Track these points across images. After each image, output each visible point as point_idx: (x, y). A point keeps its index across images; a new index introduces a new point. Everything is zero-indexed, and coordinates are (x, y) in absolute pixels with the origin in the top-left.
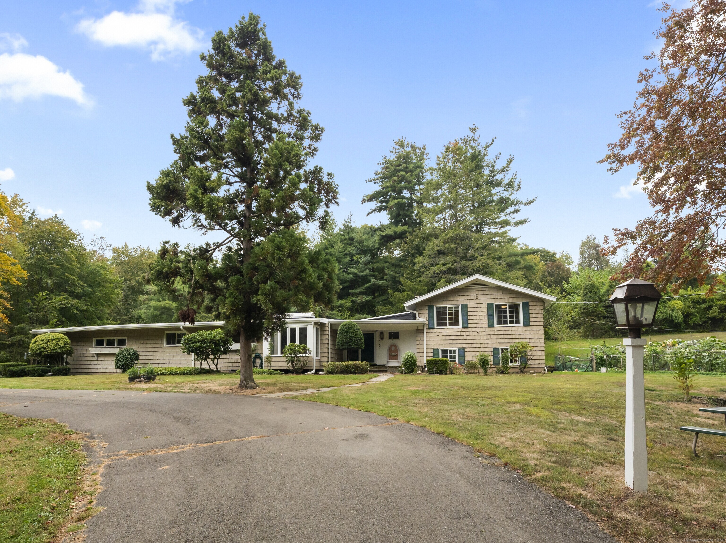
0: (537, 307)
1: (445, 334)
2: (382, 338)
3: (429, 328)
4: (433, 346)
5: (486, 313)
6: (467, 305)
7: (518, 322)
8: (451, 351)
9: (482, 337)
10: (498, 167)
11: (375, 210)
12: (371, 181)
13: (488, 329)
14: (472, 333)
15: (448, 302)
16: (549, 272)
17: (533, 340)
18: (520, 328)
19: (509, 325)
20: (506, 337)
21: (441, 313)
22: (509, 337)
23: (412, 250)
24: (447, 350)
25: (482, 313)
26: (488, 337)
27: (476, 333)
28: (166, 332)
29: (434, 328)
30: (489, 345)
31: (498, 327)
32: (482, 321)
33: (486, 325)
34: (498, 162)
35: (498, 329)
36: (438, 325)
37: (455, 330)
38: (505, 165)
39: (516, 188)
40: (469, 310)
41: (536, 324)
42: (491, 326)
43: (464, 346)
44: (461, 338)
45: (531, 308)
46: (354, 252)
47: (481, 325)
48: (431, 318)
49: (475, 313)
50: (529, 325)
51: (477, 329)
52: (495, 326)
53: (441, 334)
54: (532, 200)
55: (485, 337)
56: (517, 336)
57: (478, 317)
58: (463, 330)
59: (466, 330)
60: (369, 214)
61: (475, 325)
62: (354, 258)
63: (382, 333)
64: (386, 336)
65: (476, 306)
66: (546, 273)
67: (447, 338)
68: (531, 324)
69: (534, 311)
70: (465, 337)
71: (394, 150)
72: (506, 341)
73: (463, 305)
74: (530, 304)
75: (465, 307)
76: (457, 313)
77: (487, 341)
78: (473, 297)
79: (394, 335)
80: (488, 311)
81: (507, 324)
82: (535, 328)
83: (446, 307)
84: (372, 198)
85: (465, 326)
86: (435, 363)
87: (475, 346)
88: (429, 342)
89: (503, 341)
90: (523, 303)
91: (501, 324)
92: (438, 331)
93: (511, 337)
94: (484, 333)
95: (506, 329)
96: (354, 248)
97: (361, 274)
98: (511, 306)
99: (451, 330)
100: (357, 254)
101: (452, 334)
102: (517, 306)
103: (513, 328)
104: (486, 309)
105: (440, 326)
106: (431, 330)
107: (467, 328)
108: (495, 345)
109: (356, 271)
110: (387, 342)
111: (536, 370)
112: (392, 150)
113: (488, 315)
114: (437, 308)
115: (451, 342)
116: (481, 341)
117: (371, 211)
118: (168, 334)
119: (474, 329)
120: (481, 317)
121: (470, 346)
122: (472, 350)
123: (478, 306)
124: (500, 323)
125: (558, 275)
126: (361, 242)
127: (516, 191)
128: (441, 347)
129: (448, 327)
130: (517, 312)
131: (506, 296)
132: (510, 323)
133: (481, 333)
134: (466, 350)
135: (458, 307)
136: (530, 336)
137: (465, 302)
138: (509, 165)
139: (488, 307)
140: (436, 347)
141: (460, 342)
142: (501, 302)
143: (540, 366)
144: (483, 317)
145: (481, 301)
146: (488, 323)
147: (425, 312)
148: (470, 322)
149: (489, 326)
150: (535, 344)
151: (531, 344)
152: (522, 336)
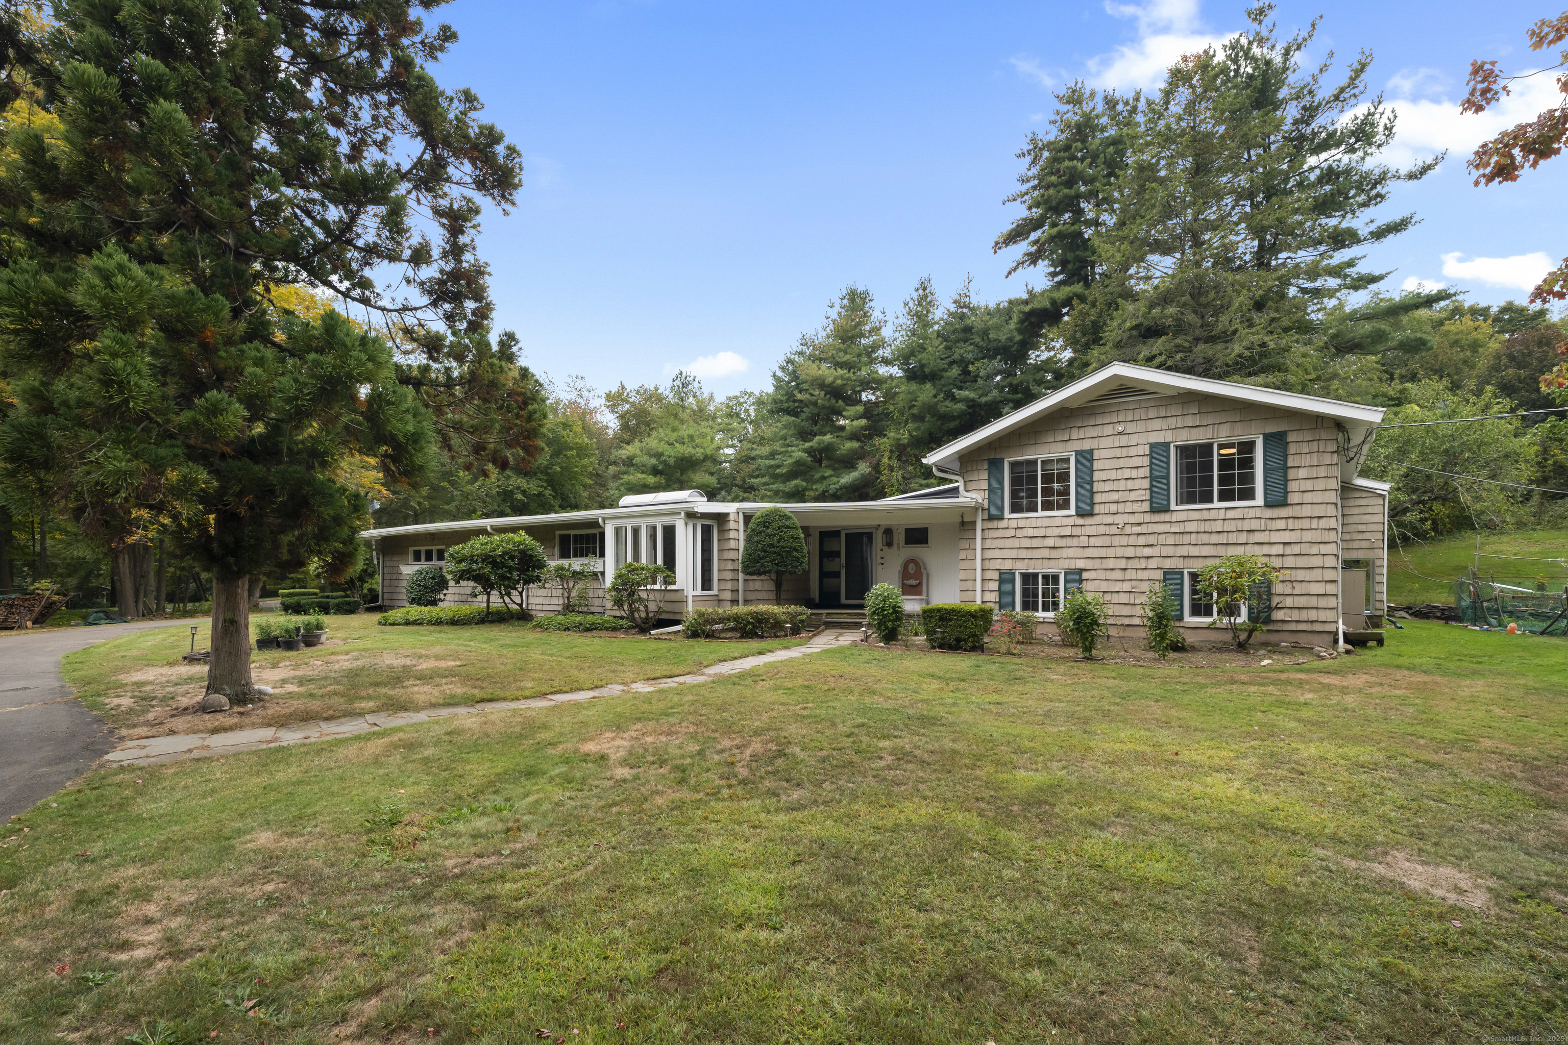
0: (1314, 446)
1: (1031, 532)
2: (889, 544)
3: (991, 518)
4: (998, 565)
5: (1145, 472)
6: (1091, 451)
7: (1248, 494)
8: (1045, 577)
9: (1132, 540)
10: (1325, 92)
11: (1023, 263)
12: (1015, 200)
13: (1148, 518)
14: (1102, 530)
15: (1040, 448)
16: (1512, 358)
17: (1296, 549)
18: (1251, 513)
19: (1216, 504)
20: (1205, 538)
21: (1023, 476)
22: (1215, 539)
23: (1084, 335)
24: (1035, 576)
25: (1134, 473)
26: (1151, 540)
27: (1113, 530)
28: (558, 532)
29: (1003, 519)
30: (1153, 563)
31: (1181, 511)
32: (1133, 496)
33: (1146, 506)
34: (1323, 80)
35: (1182, 516)
36: (1015, 508)
37: (1058, 522)
38: (1344, 82)
39: (1380, 138)
40: (1097, 465)
41: (1308, 498)
42: (1159, 507)
43: (1080, 564)
44: (1075, 542)
45: (1292, 449)
46: (970, 356)
47: (1130, 507)
48: (994, 490)
49: (1113, 475)
50: (1284, 504)
51: (1119, 519)
52: (1173, 507)
53: (1019, 533)
54: (1429, 161)
55: (1142, 540)
56: (1243, 538)
57: (1122, 485)
58: (1080, 521)
59: (1088, 521)
60: (1010, 273)
61: (1114, 508)
62: (971, 368)
63: (888, 532)
64: (900, 537)
65: (1117, 453)
66: (1505, 360)
67: (1035, 543)
68: (1293, 498)
69: (1306, 460)
70: (1084, 541)
71: (1058, 118)
72: (1206, 551)
73: (1078, 454)
74: (1291, 438)
75: (1086, 458)
76: (1064, 477)
77: (1148, 552)
78: (1108, 430)
79: (918, 536)
80: (1151, 466)
81: (1211, 501)
82: (1306, 511)
83: (1035, 462)
84: (1013, 237)
85: (1086, 512)
86: (941, 619)
87: (1111, 564)
88: (989, 554)
89: (1195, 551)
90: (1267, 438)
91: (1194, 502)
92: (1014, 524)
93: (1223, 539)
94: (1137, 529)
95: (1206, 516)
96: (970, 348)
97: (984, 399)
98: (1227, 449)
99: (1047, 522)
100: (977, 359)
101: (1049, 532)
102: (1247, 447)
103: (1231, 514)
104: (1146, 461)
105: (1021, 510)
106: (995, 524)
107: (1091, 514)
108: (1168, 564)
109: (972, 395)
110: (900, 554)
111: (1303, 640)
112: (1053, 117)
113: (1152, 478)
114: (1013, 465)
115: (1046, 553)
116: (1130, 552)
117: (1015, 264)
118: (561, 536)
119: (1109, 519)
120: (1130, 485)
121: (1097, 564)
122: (1102, 575)
123: (1124, 452)
124: (1188, 498)
125: (1541, 362)
126: (985, 333)
127: (1379, 146)
128: (1022, 567)
129: (1040, 513)
130: (1247, 463)
131: (1209, 420)
132: (1221, 499)
133: (1128, 529)
134: (1085, 575)
135: (1067, 460)
136: (1286, 537)
137: (1086, 445)
138: (1357, 76)
139: (1151, 455)
140: (1007, 565)
141: (1071, 553)
142: (1197, 437)
143: (1318, 627)
144: (1137, 484)
145: (1133, 440)
146: (1151, 500)
147: (982, 479)
148: (1098, 498)
149: (1154, 510)
150: (1301, 562)
151: (1289, 562)
152: (1258, 537)
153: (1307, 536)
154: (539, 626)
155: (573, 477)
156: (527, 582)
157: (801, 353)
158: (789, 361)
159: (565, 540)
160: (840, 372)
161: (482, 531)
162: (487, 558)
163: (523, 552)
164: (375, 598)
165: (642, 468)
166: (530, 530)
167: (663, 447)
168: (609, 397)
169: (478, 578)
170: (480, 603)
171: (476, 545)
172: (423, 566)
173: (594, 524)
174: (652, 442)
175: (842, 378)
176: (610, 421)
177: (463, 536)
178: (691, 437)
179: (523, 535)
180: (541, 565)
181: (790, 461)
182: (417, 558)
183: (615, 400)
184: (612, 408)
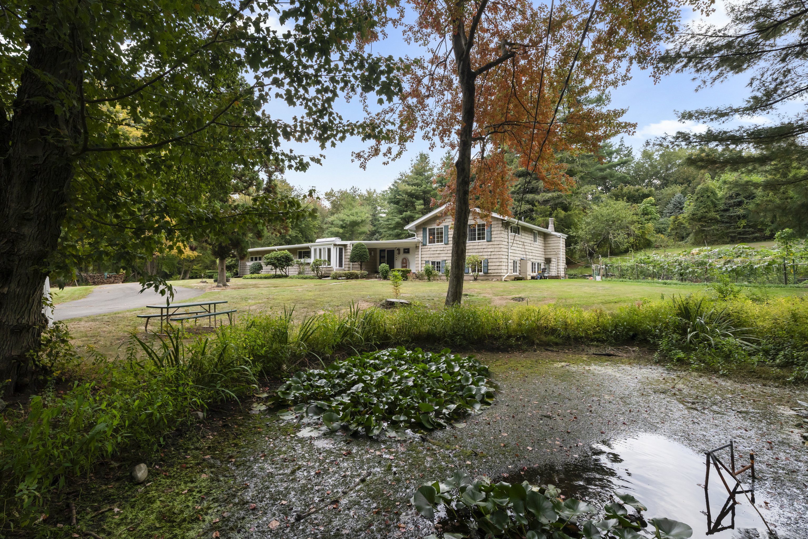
0: (498, 225)
1: (433, 249)
2: (399, 253)
3: (424, 245)
4: (425, 259)
6: (448, 226)
7: (483, 238)
8: (437, 263)
14: (450, 248)
15: (436, 225)
17: (494, 253)
18: (484, 244)
21: (432, 232)
22: (476, 251)
24: (435, 262)
28: (298, 251)
29: (426, 245)
35: (469, 244)
36: (430, 242)
37: (440, 246)
40: (449, 230)
41: (496, 239)
43: (445, 258)
44: (444, 252)
45: (493, 226)
48: (424, 237)
50: (491, 241)
53: (431, 250)
56: (482, 250)
58: (445, 246)
59: (447, 246)
63: (399, 250)
64: (402, 251)
67: (434, 252)
68: (493, 239)
69: (496, 229)
70: (446, 252)
72: (474, 254)
73: (445, 226)
75: (447, 228)
76: (442, 233)
79: (407, 251)
81: (476, 240)
82: (496, 243)
83: (434, 229)
85: (447, 243)
88: (423, 256)
91: (472, 240)
92: (429, 247)
93: (478, 250)
98: (479, 226)
99: (437, 246)
101: (438, 249)
102: (483, 226)
103: (480, 244)
106: (425, 247)
110: (402, 256)
111: (495, 278)
114: (430, 229)
115: (437, 255)
128: (431, 260)
129: (435, 244)
130: (483, 230)
135: (442, 228)
136: (491, 250)
137: (447, 224)
140: (427, 259)
141: (443, 255)
143: (498, 274)
147: (421, 233)
148: (449, 239)
150: (495, 257)
151: (492, 257)
152: (485, 250)
153: (496, 250)
154: (291, 278)
155: (310, 229)
156: (288, 265)
157: (400, 179)
158: (396, 182)
159: (300, 253)
160: (414, 187)
161: (275, 250)
162: (276, 258)
163: (287, 257)
164: (237, 274)
165: (337, 226)
166: (289, 250)
167: (345, 217)
168: (326, 194)
169: (273, 264)
170: (273, 273)
171: (273, 254)
172: (254, 262)
173: (308, 248)
174: (342, 216)
175: (415, 190)
176: (327, 204)
177: (269, 252)
178: (357, 213)
179: (286, 252)
180: (292, 260)
181: (394, 222)
182: (252, 260)
183: (329, 195)
184: (328, 199)
